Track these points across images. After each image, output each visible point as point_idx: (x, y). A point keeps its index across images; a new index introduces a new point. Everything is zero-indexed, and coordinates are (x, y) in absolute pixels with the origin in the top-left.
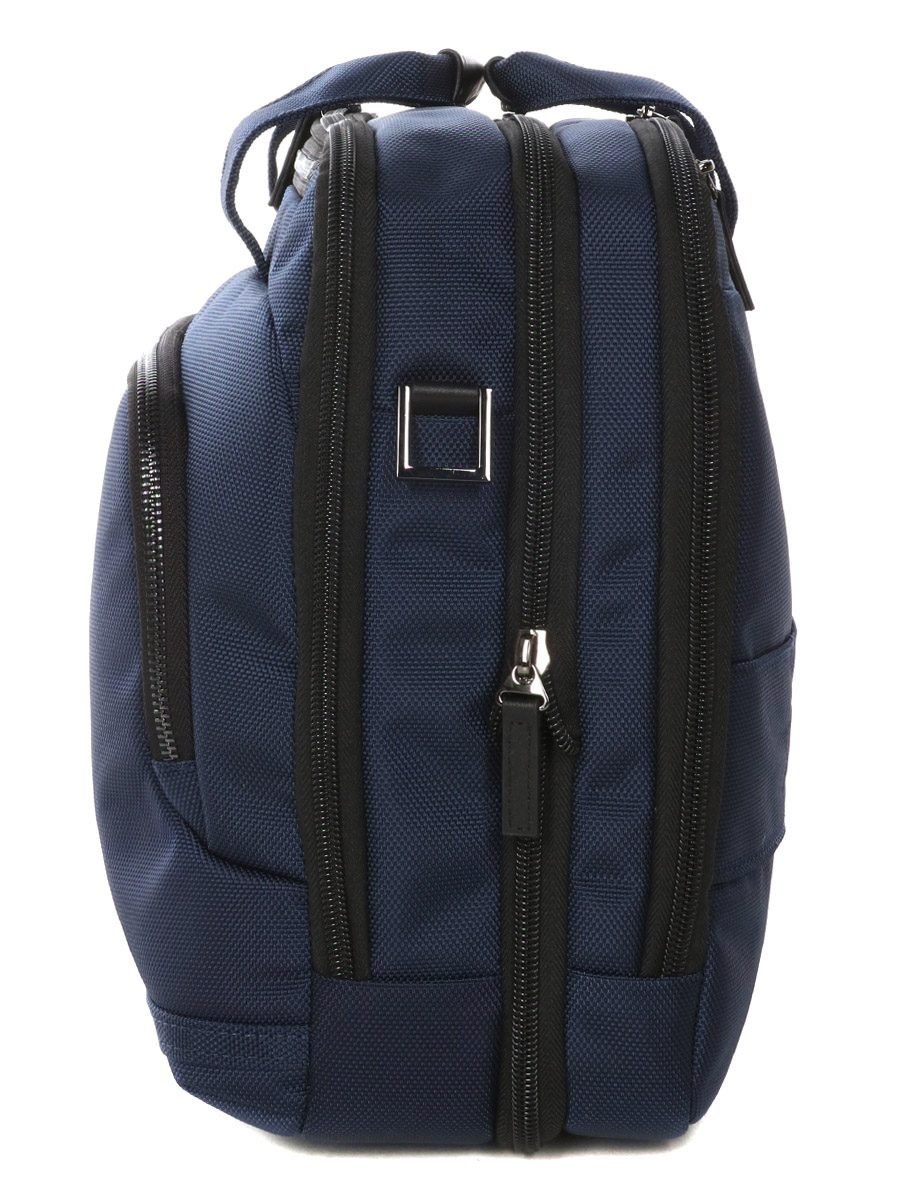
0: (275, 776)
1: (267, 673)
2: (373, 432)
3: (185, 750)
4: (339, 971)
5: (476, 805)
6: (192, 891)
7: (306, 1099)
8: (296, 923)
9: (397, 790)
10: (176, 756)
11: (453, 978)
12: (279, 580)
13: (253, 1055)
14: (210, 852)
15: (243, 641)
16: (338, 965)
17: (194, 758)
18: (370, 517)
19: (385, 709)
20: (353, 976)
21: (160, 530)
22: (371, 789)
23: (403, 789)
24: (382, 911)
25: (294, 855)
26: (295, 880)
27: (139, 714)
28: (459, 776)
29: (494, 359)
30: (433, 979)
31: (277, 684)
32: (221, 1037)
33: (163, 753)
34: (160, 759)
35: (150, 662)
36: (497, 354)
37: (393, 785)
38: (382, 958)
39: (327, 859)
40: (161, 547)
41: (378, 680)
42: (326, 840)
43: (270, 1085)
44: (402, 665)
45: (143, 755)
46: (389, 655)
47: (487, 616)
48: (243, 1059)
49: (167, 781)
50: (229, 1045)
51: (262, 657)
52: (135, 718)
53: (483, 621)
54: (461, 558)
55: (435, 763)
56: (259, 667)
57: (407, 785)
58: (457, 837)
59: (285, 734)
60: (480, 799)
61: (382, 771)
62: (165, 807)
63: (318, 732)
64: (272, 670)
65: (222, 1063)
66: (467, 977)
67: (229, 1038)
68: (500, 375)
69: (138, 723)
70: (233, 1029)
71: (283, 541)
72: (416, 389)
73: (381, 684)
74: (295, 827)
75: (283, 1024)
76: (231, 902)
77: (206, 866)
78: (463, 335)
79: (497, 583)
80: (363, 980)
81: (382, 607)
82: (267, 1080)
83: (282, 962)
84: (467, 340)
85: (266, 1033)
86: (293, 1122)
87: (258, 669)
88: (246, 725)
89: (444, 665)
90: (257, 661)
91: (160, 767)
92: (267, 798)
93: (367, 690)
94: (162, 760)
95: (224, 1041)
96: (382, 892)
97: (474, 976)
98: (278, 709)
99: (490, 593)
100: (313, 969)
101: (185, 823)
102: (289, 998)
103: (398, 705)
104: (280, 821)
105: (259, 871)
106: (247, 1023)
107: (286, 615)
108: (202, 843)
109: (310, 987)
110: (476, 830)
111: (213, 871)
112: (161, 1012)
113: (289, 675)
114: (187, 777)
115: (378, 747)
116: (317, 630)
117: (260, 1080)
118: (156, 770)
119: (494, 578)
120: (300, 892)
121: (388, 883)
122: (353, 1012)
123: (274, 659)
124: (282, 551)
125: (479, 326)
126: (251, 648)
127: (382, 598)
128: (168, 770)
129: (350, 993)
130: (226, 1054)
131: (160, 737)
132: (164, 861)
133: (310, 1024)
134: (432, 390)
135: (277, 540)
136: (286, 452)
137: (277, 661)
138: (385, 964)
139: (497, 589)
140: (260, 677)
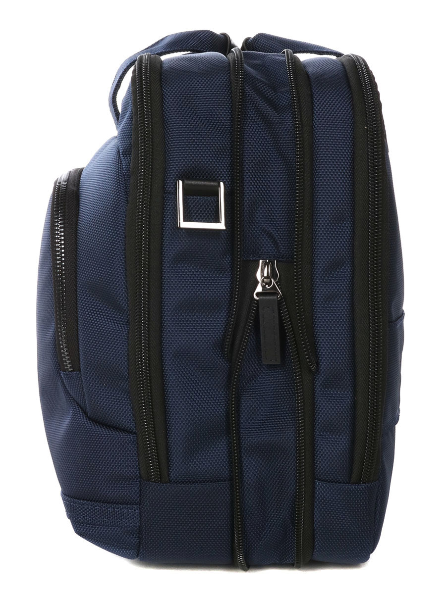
0: (120, 380)
1: (115, 327)
2: (164, 205)
3: (76, 367)
4: (153, 478)
5: (221, 395)
6: (80, 437)
7: (139, 541)
8: (132, 454)
9: (180, 387)
10: (72, 369)
11: (211, 482)
12: (120, 280)
13: (112, 519)
14: (89, 418)
15: (103, 311)
16: (153, 475)
17: (80, 371)
18: (164, 248)
19: (173, 346)
20: (161, 481)
21: (63, 255)
22: (167, 387)
23: (184, 387)
24: (174, 448)
25: (130, 420)
26: (131, 433)
27: (54, 348)
28: (211, 380)
29: (225, 167)
30: (200, 482)
31: (120, 333)
32: (96, 509)
33: (66, 368)
34: (64, 371)
35: (58, 322)
36: (226, 165)
37: (178, 385)
38: (174, 472)
39: (146, 422)
40: (63, 263)
41: (169, 331)
42: (145, 412)
43: (121, 534)
44: (182, 324)
45: (57, 368)
46: (174, 319)
47: (224, 299)
48: (107, 520)
49: (68, 382)
50: (101, 513)
51: (112, 319)
52: (53, 350)
53: (222, 301)
54: (210, 269)
55: (199, 373)
56: (111, 324)
57: (185, 384)
58: (211, 411)
59: (124, 358)
60: (222, 392)
61: (172, 377)
62: (67, 395)
63: (140, 358)
64: (118, 326)
65: (97, 522)
66: (218, 481)
67: (100, 510)
68: (228, 175)
69: (54, 353)
70: (102, 505)
71: (121, 260)
72: (186, 182)
73: (171, 333)
74: (130, 405)
75: (127, 504)
76: (99, 443)
77: (87, 425)
78: (209, 155)
79: (229, 282)
80: (165, 483)
81: (171, 294)
82: (119, 531)
83: (125, 473)
84: (211, 157)
85: (118, 508)
86: (133, 552)
87: (110, 326)
88: (105, 354)
89: (203, 324)
90: (110, 322)
91: (64, 375)
92: (116, 391)
93: (164, 336)
94: (65, 371)
95: (98, 511)
96: (174, 439)
97: (222, 481)
98: (120, 345)
99: (225, 287)
100: (140, 477)
101: (77, 403)
102: (129, 491)
103: (180, 344)
104: (123, 402)
105: (113, 427)
106: (109, 503)
107: (124, 298)
108: (85, 413)
109: (140, 486)
110: (221, 407)
111: (91, 428)
112: (65, 497)
113: (126, 328)
114: (77, 380)
115: (170, 365)
116: (138, 305)
117: (116, 531)
118: (62, 376)
119: (227, 280)
120: (133, 438)
121: (177, 434)
122: (160, 499)
123: (119, 321)
124: (121, 265)
125: (217, 150)
126: (107, 315)
127: (170, 289)
128: (68, 376)
129: (159, 490)
130: (99, 518)
131: (64, 359)
132: (66, 422)
133: (140, 504)
134: (194, 182)
135: (118, 259)
136: (123, 214)
137: (120, 321)
138: (176, 475)
139: (229, 285)
140: (111, 329)
